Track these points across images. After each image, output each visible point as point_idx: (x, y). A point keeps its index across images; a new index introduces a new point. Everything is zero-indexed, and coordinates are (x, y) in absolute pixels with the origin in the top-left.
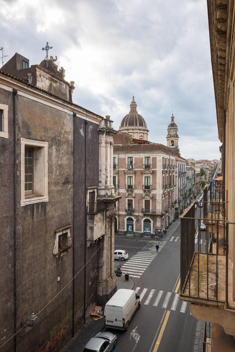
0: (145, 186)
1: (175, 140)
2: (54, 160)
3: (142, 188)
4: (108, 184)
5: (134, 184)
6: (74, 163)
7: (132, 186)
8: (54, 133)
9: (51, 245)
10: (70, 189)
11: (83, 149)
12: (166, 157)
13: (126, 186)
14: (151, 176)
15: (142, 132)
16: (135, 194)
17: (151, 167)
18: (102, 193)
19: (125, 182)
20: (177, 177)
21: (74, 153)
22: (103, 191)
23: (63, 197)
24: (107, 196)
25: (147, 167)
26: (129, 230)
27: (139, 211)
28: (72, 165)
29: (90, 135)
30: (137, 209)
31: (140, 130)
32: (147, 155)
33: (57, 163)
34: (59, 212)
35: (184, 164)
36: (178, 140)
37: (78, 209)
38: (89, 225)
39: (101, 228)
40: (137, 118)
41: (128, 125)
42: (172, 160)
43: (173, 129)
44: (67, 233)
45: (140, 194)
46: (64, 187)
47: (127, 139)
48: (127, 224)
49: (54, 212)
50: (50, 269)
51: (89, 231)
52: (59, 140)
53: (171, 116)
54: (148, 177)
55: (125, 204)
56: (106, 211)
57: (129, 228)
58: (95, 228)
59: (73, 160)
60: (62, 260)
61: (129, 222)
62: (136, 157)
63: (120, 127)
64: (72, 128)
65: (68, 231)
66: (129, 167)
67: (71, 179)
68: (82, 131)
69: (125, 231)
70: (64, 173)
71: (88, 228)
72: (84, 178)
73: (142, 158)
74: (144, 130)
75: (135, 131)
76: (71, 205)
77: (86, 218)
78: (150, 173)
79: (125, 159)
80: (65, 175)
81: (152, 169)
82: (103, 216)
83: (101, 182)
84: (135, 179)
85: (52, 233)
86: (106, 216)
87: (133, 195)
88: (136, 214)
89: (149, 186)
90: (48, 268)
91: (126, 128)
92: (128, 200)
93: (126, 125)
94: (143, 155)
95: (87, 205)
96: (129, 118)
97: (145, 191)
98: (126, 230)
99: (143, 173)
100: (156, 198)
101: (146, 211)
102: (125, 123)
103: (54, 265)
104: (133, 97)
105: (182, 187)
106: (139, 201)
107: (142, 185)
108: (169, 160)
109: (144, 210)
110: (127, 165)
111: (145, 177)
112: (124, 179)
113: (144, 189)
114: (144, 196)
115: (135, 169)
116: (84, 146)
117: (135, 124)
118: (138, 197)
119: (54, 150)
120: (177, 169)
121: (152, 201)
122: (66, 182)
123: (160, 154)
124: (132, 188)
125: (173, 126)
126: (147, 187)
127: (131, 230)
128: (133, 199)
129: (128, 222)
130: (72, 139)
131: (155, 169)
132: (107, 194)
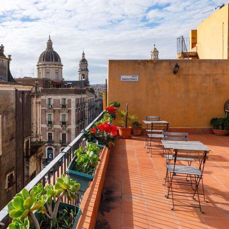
0: (62, 122)
1: (86, 73)
2: (5, 126)
3: (60, 123)
4: (38, 133)
5: (53, 120)
6: (16, 124)
7: (52, 122)
8: (5, 107)
9: (4, 183)
10: (14, 142)
11: (22, 112)
12: (79, 98)
13: (46, 122)
14: (67, 114)
15: (58, 66)
16: (54, 128)
17: (67, 107)
18: (34, 140)
19: (46, 119)
20: (88, 110)
21: (16, 116)
22: (35, 138)
23: (10, 150)
24: (37, 142)
25: (64, 106)
26: (49, 158)
27: (57, 142)
28: (15, 125)
29: (25, 100)
30: (56, 140)
31: (55, 65)
32: (64, 97)
33: (6, 127)
34: (8, 160)
35: (93, 98)
36: (88, 73)
37: (19, 155)
38: (26, 165)
39: (34, 166)
40: (53, 55)
41: (45, 61)
42: (83, 98)
43: (83, 64)
44: (12, 174)
45: (58, 128)
46: (11, 142)
47: (47, 82)
48: (48, 153)
49: (5, 161)
50: (3, 199)
51: (26, 169)
52: (7, 111)
53: (82, 53)
54: (64, 115)
55: (46, 137)
56: (37, 153)
57: (50, 156)
58: (30, 167)
59: (15, 122)
60: (10, 192)
61: (50, 151)
62: (54, 98)
63: (38, 62)
64: (15, 100)
65: (13, 172)
66: (49, 106)
67: (14, 136)
68: (20, 100)
69: (47, 159)
70: (10, 133)
71: (25, 167)
72: (22, 132)
73: (60, 99)
74: (59, 65)
75: (51, 66)
76: (15, 154)
77: (23, 160)
78: (66, 112)
79: (46, 100)
80: (11, 134)
81: (68, 109)
82: (35, 157)
83: (33, 132)
84: (54, 116)
85: (4, 175)
86: (37, 157)
87: (53, 129)
88: (56, 145)
89: (65, 122)
90: (2, 199)
91: (44, 63)
92: (48, 133)
93: (43, 61)
94: (60, 96)
95: (24, 151)
96: (46, 54)
97: (62, 126)
98: (47, 157)
99: (60, 112)
100: (71, 132)
101: (63, 143)
102: (42, 59)
103: (5, 197)
104: (50, 36)
105: (91, 118)
106: (57, 134)
107: (59, 121)
108: (81, 99)
109: (61, 142)
110: (47, 105)
111: (62, 115)
112: (45, 116)
113: (61, 124)
114: (61, 130)
115: (54, 108)
116: (22, 110)
117: (51, 60)
118: (56, 131)
119: (5, 119)
120: (87, 104)
121: (68, 134)
122: (12, 139)
123: (74, 96)
124: (52, 124)
125: (84, 61)
126: (64, 123)
127: (51, 158)
128: (53, 133)
129: (48, 151)
130: (15, 107)
131: (70, 109)
132: (37, 141)
